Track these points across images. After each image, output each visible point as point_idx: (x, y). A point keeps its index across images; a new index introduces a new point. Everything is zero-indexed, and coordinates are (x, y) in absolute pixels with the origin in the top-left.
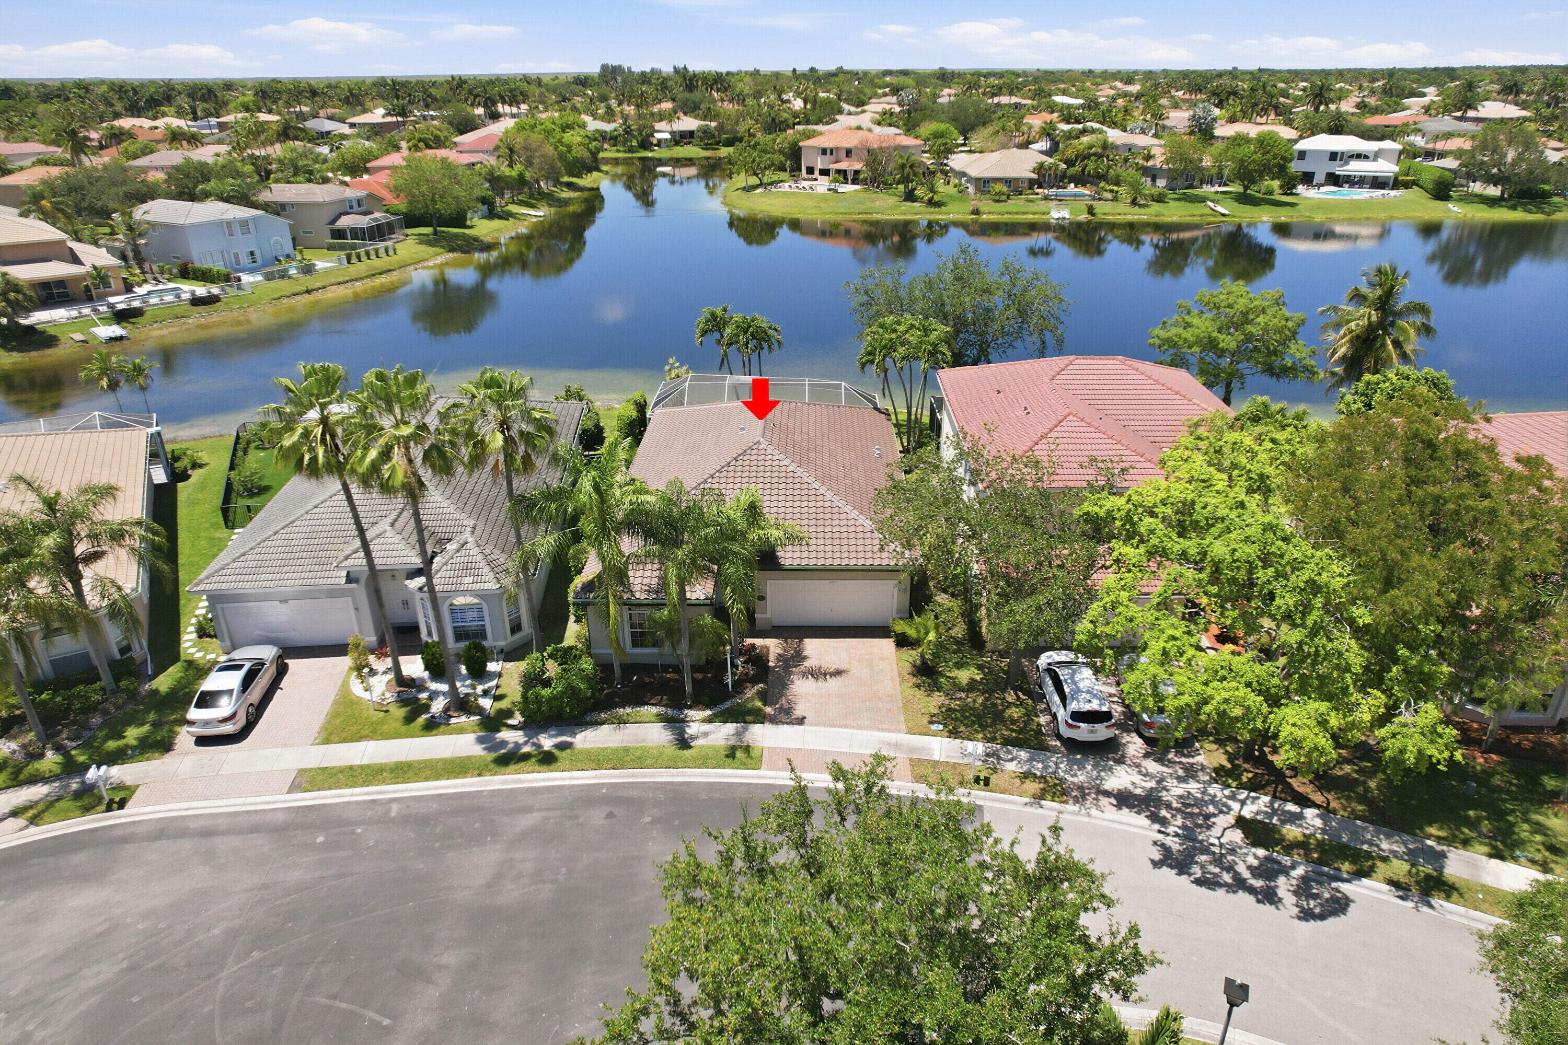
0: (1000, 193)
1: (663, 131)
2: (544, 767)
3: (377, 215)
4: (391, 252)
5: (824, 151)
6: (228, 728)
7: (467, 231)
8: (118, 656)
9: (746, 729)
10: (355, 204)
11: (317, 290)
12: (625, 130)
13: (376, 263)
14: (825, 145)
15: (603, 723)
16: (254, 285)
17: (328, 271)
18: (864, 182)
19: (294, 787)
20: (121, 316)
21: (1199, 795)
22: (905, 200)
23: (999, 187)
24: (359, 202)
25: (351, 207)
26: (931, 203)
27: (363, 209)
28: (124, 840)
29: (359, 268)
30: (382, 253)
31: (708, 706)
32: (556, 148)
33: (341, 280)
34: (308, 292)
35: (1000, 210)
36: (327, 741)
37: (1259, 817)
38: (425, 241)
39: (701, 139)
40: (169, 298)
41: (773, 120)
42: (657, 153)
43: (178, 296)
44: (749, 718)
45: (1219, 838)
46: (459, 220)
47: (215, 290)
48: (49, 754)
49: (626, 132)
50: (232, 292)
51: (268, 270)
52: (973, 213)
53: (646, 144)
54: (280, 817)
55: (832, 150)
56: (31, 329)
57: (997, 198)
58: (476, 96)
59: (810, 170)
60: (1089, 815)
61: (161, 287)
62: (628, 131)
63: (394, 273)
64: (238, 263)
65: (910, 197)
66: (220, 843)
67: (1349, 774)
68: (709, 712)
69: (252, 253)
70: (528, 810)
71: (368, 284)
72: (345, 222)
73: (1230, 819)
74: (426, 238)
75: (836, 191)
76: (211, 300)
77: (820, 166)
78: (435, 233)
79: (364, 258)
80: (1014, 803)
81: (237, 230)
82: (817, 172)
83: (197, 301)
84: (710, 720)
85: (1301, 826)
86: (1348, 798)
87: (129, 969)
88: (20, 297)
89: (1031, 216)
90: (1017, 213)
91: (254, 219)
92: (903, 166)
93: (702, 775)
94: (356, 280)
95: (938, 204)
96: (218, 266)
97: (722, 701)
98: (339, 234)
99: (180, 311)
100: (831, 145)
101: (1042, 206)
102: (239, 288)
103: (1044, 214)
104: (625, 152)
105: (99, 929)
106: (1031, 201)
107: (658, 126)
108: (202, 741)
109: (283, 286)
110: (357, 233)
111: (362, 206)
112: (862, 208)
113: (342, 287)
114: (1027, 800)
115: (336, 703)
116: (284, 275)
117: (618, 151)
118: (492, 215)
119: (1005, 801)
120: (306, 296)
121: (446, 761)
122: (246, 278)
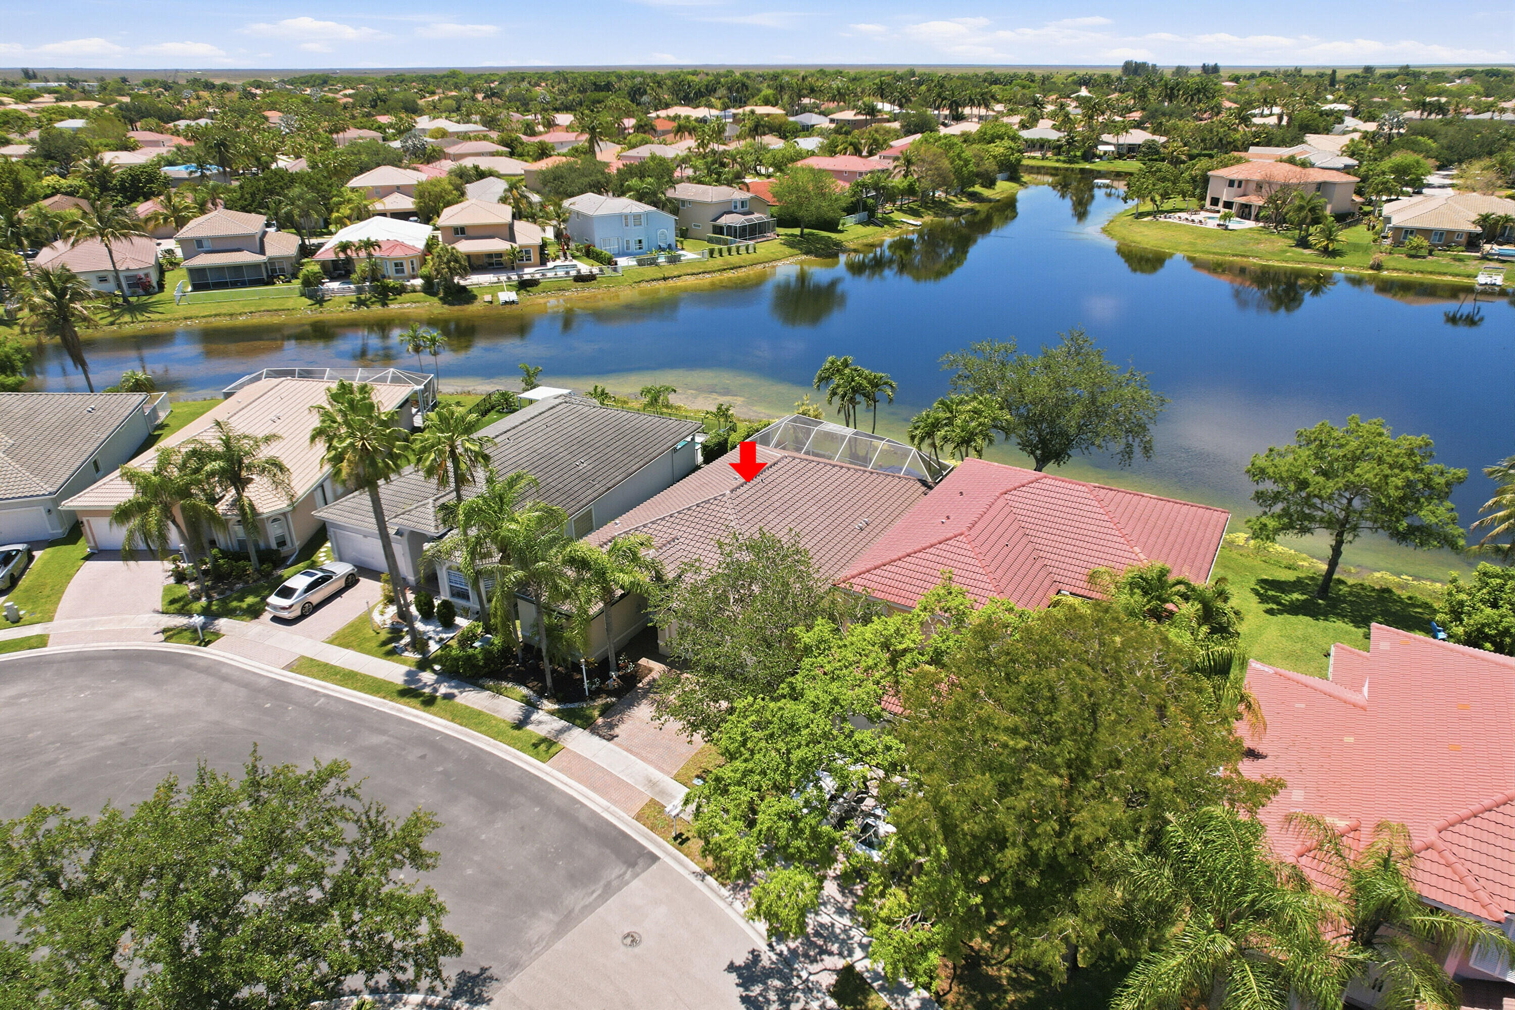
0: (1419, 247)
1: (1108, 143)
2: (422, 707)
3: (756, 215)
4: (751, 250)
5: (1231, 183)
6: (285, 615)
7: (834, 236)
8: (274, 546)
9: (569, 729)
10: (739, 205)
11: (672, 278)
12: (1067, 141)
13: (734, 259)
14: (1234, 177)
15: (488, 689)
16: (629, 268)
17: (690, 262)
18: (1267, 219)
19: (289, 667)
20: (524, 285)
21: (838, 931)
22: (1297, 245)
23: (1416, 240)
24: (743, 203)
25: (736, 207)
26: (1326, 251)
27: (746, 209)
28: (189, 666)
29: (718, 261)
30: (743, 250)
31: (558, 702)
32: (952, 163)
33: (695, 271)
34: (665, 279)
35: (1409, 267)
36: (331, 642)
37: (866, 975)
38: (791, 243)
39: (1145, 154)
40: (561, 273)
41: (1221, 140)
42: (1098, 165)
43: (567, 273)
44: (578, 722)
45: (810, 974)
46: (832, 226)
47: (595, 271)
48: (204, 599)
49: (1068, 143)
50: (608, 270)
51: (642, 257)
52: (1372, 268)
53: (1089, 156)
54: (264, 682)
55: (1240, 183)
56: (464, 288)
57: (1413, 252)
58: (944, 99)
59: (1215, 202)
60: (731, 904)
61: (567, 263)
62: (1071, 142)
63: (744, 269)
64: (628, 248)
65: (1303, 243)
66: (227, 687)
67: (1000, 978)
68: (557, 707)
69: (640, 242)
70: (384, 732)
71: (717, 276)
72: (725, 220)
73: (840, 963)
74: (792, 238)
75: (1226, 228)
76: (591, 278)
77: (1224, 198)
78: (802, 235)
79: (725, 253)
80: (685, 867)
81: (631, 221)
82: (1221, 204)
83: (580, 278)
84: (552, 713)
85: (895, 1000)
86: (970, 998)
87: (123, 744)
88: (457, 265)
89: (1450, 278)
90: (1431, 273)
91: (647, 214)
92: (1301, 208)
93: (506, 752)
94: (709, 272)
95: (1334, 254)
96: (606, 251)
97: (572, 701)
98: (719, 230)
99: (563, 284)
100: (1241, 177)
101: (1472, 266)
102: (615, 270)
103: (1468, 276)
104: (1064, 162)
105: (133, 715)
106: (1460, 260)
107: (1105, 137)
108: (276, 619)
109: (649, 271)
110: (732, 231)
111: (745, 207)
112: (1241, 249)
113: (693, 278)
114: (698, 869)
115: (360, 618)
116: (653, 262)
117: (1058, 161)
118: (870, 220)
119: (681, 863)
120: (662, 283)
121: (375, 680)
122: (622, 262)
